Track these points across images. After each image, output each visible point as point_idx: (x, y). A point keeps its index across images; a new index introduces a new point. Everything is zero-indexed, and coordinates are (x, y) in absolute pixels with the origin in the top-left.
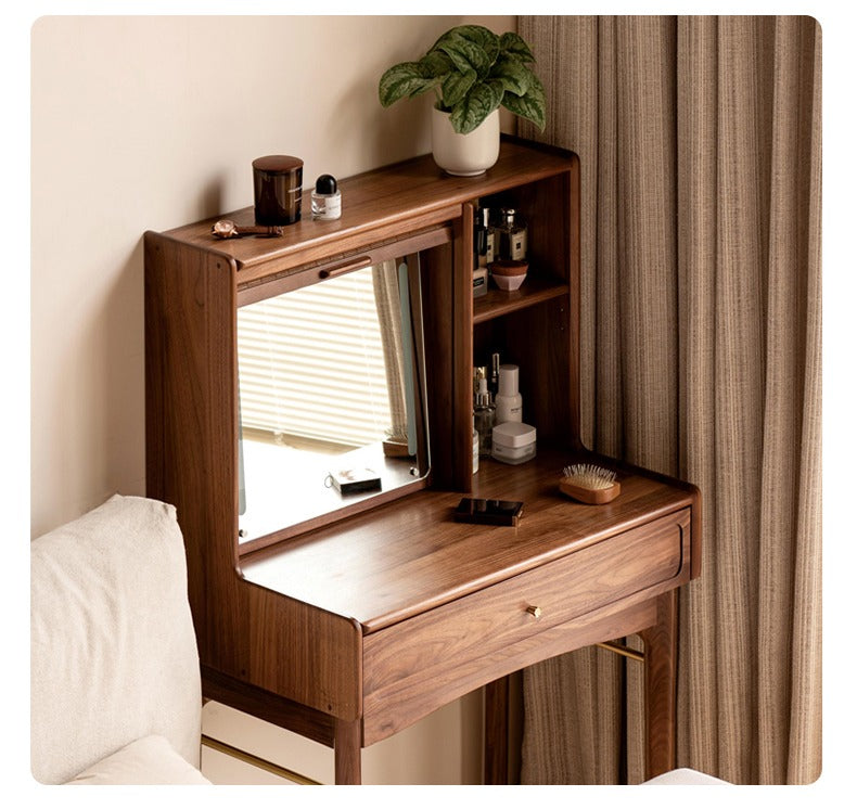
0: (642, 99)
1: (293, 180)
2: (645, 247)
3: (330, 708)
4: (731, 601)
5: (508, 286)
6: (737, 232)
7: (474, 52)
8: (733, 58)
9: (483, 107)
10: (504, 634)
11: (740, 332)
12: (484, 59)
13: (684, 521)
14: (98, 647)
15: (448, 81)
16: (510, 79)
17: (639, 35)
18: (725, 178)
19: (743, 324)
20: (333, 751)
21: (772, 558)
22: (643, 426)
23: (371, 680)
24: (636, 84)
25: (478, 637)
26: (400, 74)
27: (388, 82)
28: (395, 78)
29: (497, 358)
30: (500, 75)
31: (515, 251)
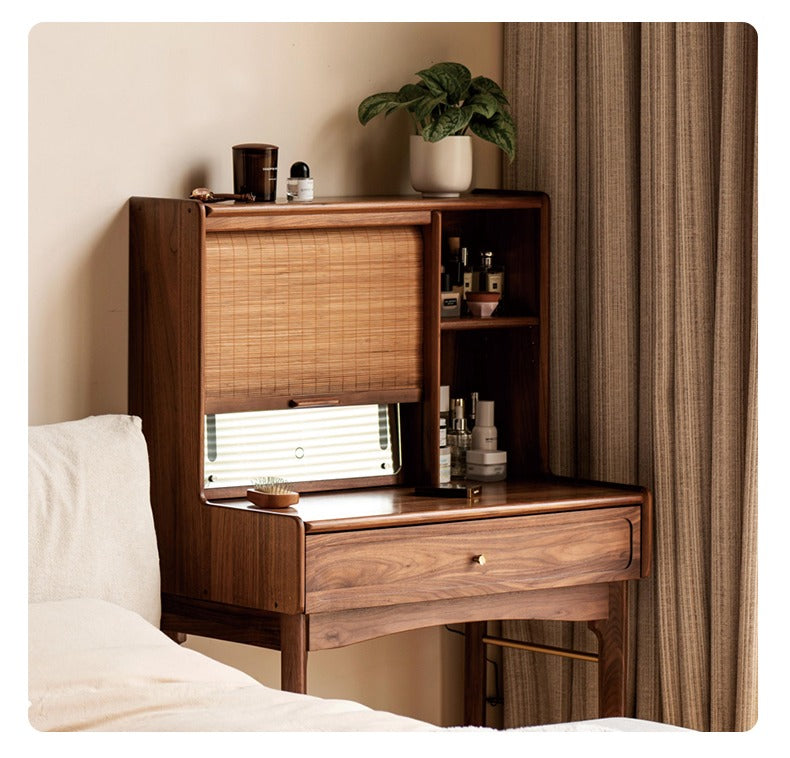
0: (607, 145)
1: (269, 160)
2: (608, 284)
3: (276, 605)
4: (692, 613)
5: (480, 311)
6: (694, 256)
7: (448, 80)
8: (689, 90)
9: (452, 122)
10: (450, 575)
11: (697, 352)
12: (457, 87)
13: (634, 518)
14: (57, 509)
15: (421, 101)
16: (479, 104)
17: (605, 84)
18: (683, 204)
19: (700, 346)
20: (280, 652)
21: (721, 564)
22: (604, 455)
23: (314, 579)
24: (602, 131)
25: (422, 570)
26: (379, 99)
27: (367, 104)
28: (374, 101)
29: (476, 396)
30: (472, 103)
31: (491, 289)
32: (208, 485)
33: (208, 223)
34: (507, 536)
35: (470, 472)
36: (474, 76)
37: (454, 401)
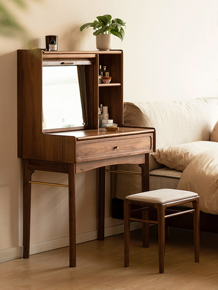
5: (106, 82)
13: (152, 136)
20: (68, 174)
23: (79, 153)
25: (103, 150)
29: (102, 105)
31: (106, 76)
33: (43, 56)
34: (123, 141)
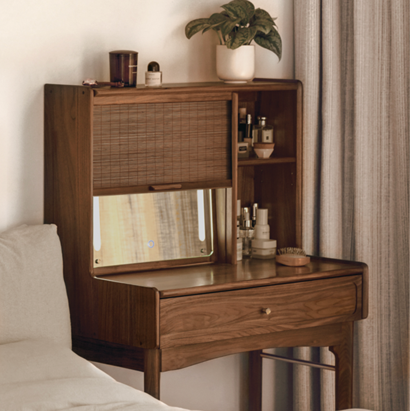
1: (132, 60)
3: (141, 344)
7: (240, 11)
9: (244, 37)
10: (248, 321)
13: (358, 282)
15: (224, 24)
16: (261, 25)
23: (165, 327)
25: (231, 318)
26: (198, 23)
27: (191, 26)
28: (195, 24)
29: (256, 205)
30: (255, 25)
31: (265, 140)
32: (95, 266)
33: (95, 100)
35: (254, 253)
36: (256, 8)
37: (242, 209)
